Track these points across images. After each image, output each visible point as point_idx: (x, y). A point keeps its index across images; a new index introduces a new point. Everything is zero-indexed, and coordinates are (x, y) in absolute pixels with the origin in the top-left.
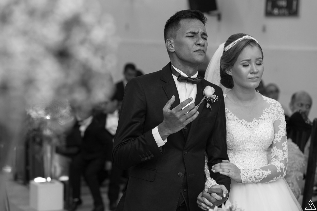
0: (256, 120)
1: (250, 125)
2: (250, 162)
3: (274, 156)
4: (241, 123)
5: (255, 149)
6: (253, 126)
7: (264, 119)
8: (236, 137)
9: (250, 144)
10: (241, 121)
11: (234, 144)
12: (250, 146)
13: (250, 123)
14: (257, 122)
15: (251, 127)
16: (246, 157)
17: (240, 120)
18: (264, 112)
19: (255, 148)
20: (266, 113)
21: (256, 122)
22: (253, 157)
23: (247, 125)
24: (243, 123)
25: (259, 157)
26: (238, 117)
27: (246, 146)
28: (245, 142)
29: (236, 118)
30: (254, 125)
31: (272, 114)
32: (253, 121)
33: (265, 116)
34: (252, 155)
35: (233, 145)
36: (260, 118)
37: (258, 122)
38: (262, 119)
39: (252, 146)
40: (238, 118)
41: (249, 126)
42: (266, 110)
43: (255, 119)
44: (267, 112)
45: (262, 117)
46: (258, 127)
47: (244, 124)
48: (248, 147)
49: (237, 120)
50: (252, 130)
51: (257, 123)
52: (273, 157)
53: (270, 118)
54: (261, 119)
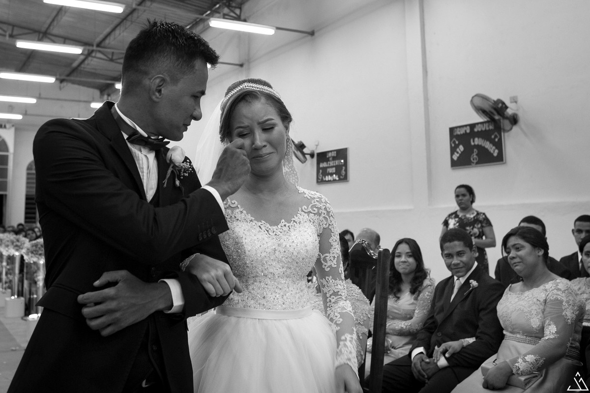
0: (286, 223)
1: (275, 230)
2: (276, 298)
3: (331, 292)
4: (259, 227)
5: (284, 273)
6: (280, 233)
7: (300, 223)
8: (249, 250)
9: (274, 264)
10: (260, 223)
11: (246, 264)
12: (275, 268)
13: (275, 228)
14: (287, 226)
15: (276, 234)
16: (268, 288)
17: (256, 222)
18: (300, 212)
19: (284, 271)
20: (303, 213)
21: (285, 225)
22: (281, 288)
23: (269, 231)
24: (262, 226)
25: (291, 289)
26: (254, 217)
27: (268, 268)
28: (266, 260)
29: (249, 217)
30: (281, 231)
31: (315, 215)
32: (280, 225)
33: (301, 217)
34: (278, 284)
35: (244, 266)
36: (293, 219)
37: (289, 226)
38: (296, 222)
39: (278, 269)
40: (253, 219)
41: (274, 232)
42: (303, 209)
43: (283, 221)
44: (305, 212)
45: (296, 219)
46: (288, 234)
47: (264, 228)
48: (271, 270)
49: (251, 221)
50: (279, 240)
51: (286, 229)
52: (331, 295)
53: (311, 221)
54: (294, 221)
